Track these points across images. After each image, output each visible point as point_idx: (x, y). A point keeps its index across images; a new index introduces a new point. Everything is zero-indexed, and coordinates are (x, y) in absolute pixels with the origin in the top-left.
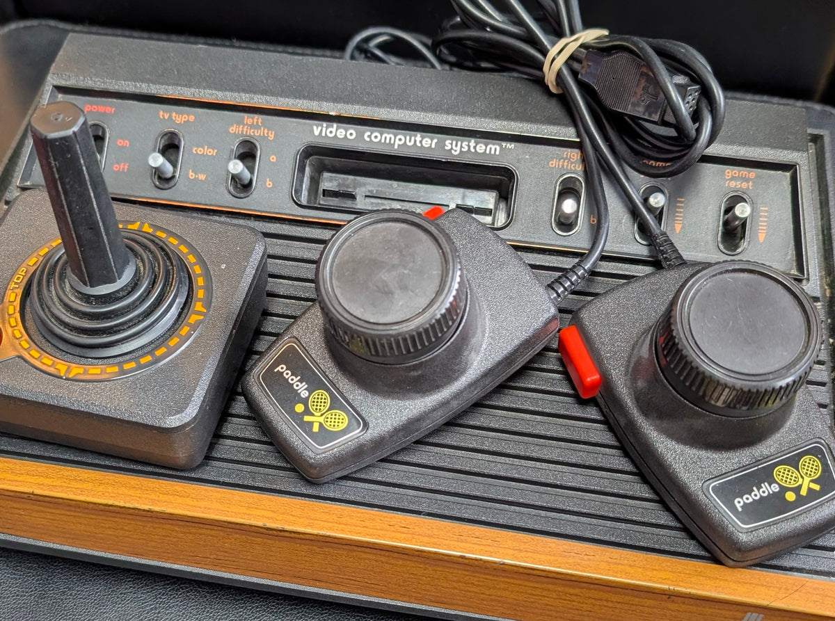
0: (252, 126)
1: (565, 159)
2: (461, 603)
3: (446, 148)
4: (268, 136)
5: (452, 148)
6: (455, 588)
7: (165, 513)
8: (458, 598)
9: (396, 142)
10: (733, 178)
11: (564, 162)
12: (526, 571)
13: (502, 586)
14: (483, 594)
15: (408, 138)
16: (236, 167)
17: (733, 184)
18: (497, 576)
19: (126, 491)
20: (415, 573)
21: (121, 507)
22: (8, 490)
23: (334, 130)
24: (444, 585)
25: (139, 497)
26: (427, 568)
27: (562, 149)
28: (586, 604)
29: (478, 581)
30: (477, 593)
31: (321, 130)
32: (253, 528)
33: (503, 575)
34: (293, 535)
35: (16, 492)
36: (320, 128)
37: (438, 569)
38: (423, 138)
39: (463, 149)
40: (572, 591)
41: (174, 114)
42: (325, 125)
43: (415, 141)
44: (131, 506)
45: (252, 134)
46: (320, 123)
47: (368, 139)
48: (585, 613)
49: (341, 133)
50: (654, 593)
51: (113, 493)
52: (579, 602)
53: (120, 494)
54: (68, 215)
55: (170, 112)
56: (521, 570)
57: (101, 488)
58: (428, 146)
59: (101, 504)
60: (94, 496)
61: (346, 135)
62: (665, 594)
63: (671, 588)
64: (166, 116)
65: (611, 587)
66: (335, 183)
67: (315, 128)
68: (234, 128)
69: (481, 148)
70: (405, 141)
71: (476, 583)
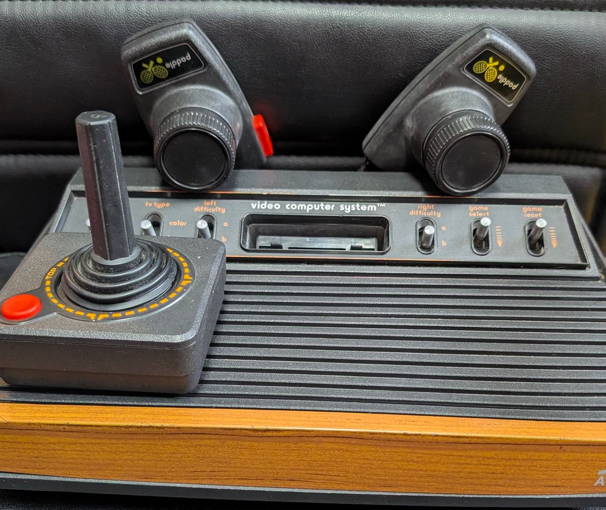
0: (209, 206)
1: (419, 210)
2: (404, 483)
3: (341, 209)
4: (221, 211)
5: (345, 209)
6: (399, 468)
7: (174, 428)
8: (401, 478)
9: (307, 208)
10: (528, 212)
11: (419, 211)
12: (453, 439)
13: (436, 459)
14: (421, 470)
15: (315, 206)
16: (203, 224)
17: (529, 215)
18: (432, 449)
19: (141, 416)
20: (369, 457)
21: (138, 427)
22: (47, 424)
23: (265, 205)
24: (392, 466)
25: (153, 419)
26: (378, 451)
27: (416, 204)
28: (500, 466)
29: (417, 457)
30: (416, 470)
31: (257, 206)
32: (244, 431)
33: (437, 447)
34: (275, 434)
35: (53, 425)
36: (256, 204)
37: (387, 450)
38: (325, 205)
39: (352, 209)
40: (489, 454)
41: (156, 204)
42: (259, 202)
43: (320, 207)
44: (147, 425)
45: (210, 211)
46: (256, 201)
47: (289, 208)
48: (499, 476)
49: (270, 206)
50: (549, 445)
51: (131, 418)
52: (494, 465)
53: (137, 418)
54: (99, 193)
55: (153, 202)
56: (450, 440)
57: (122, 416)
58: (329, 209)
59: (122, 427)
60: (117, 421)
61: (273, 207)
62: (558, 445)
63: (562, 438)
64: (150, 205)
65: (518, 444)
66: (267, 242)
67: (252, 204)
68: (198, 209)
69: (364, 208)
70: (314, 208)
71: (416, 460)
